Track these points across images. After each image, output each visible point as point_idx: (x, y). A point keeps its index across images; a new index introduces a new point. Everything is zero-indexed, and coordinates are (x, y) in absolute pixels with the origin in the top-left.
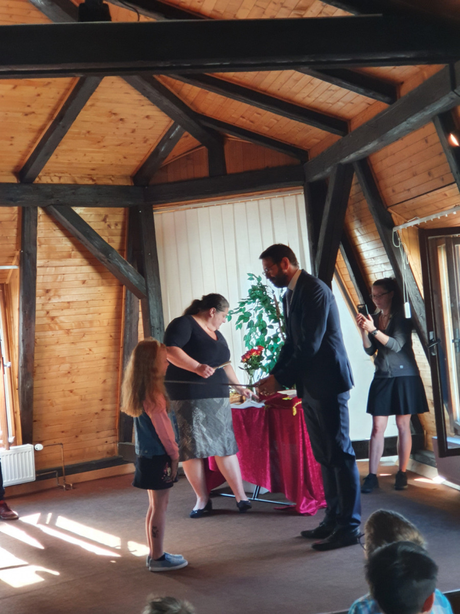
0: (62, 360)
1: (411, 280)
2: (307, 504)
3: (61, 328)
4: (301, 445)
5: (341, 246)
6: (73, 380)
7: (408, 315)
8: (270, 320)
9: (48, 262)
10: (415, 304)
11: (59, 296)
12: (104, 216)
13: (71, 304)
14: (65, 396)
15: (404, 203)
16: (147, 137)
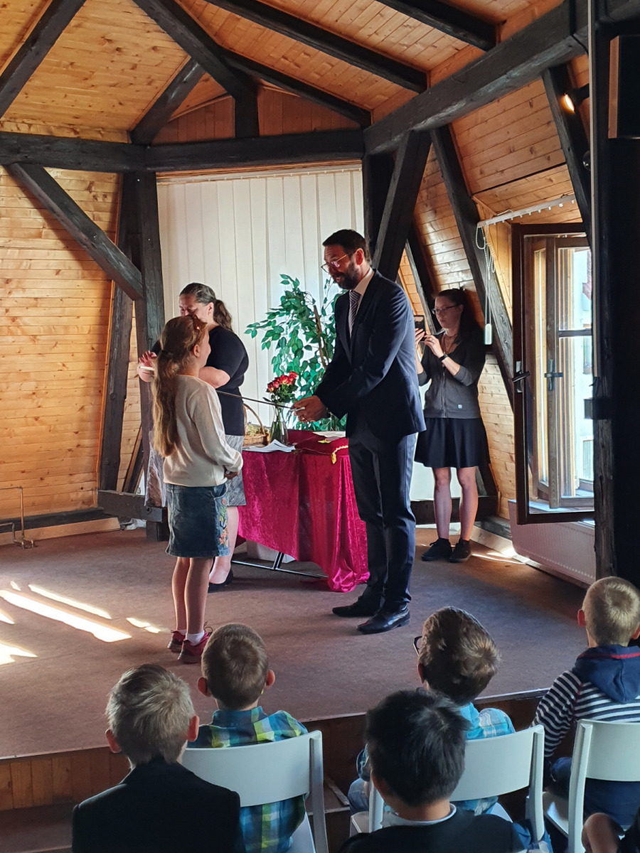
0: (24, 376)
1: (496, 294)
2: (343, 578)
3: (24, 333)
4: (339, 503)
5: (407, 246)
6: (39, 404)
7: (488, 340)
8: (307, 340)
9: (10, 241)
10: (499, 327)
11: (24, 289)
12: (89, 182)
13: (39, 301)
14: (27, 425)
15: (493, 189)
16: (152, 78)
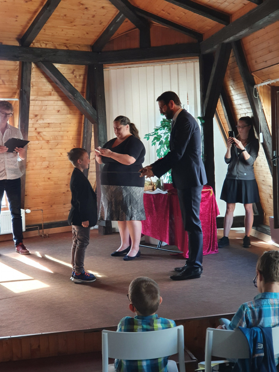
0: (43, 159)
3: (43, 139)
5: (221, 96)
6: (50, 172)
7: (261, 141)
9: (37, 97)
10: (265, 135)
11: (43, 119)
12: (72, 70)
13: (50, 125)
14: (45, 181)
15: (262, 70)
16: (102, 21)
